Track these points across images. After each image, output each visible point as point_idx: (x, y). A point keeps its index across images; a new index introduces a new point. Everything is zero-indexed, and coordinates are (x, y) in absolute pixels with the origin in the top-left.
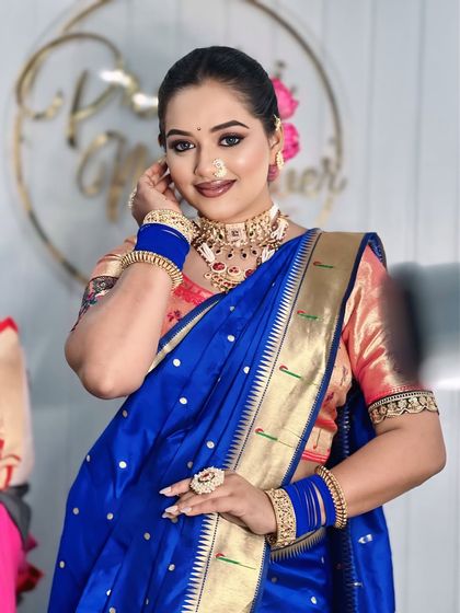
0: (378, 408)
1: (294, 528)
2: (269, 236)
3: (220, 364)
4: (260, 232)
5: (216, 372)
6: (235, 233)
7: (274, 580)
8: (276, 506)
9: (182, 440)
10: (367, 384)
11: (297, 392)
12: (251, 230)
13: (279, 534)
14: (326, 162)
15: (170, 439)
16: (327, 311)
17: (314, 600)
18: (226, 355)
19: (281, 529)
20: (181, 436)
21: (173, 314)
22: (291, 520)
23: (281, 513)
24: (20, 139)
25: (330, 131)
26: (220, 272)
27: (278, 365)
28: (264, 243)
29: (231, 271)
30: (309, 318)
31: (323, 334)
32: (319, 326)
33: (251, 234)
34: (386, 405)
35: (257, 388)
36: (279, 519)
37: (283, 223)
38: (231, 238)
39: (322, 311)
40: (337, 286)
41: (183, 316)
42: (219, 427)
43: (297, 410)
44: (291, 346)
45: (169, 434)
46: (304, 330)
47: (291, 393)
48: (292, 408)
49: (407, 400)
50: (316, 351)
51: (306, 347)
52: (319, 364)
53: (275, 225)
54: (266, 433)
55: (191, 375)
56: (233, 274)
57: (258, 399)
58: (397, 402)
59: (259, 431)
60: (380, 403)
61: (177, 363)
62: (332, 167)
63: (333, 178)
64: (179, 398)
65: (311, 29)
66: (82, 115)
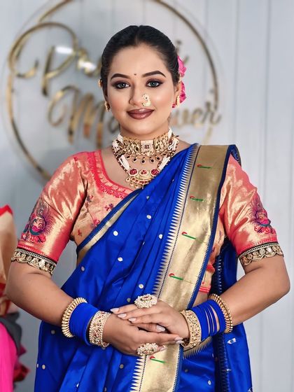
0: (247, 256)
1: (200, 334)
2: (167, 149)
3: (143, 233)
4: (162, 146)
5: (142, 239)
6: (147, 147)
7: (186, 371)
8: (188, 320)
9: (122, 285)
10: (238, 241)
11: (194, 248)
12: (156, 145)
13: (191, 338)
14: (208, 105)
15: (114, 285)
16: (209, 195)
17: (209, 383)
18: (147, 227)
19: (192, 335)
20: (121, 282)
21: (108, 206)
22: (198, 329)
23: (192, 324)
24: (12, 91)
25: (210, 85)
26: (134, 175)
27: (181, 232)
28: (164, 153)
29: (142, 173)
30: (197, 200)
31: (208, 210)
32: (205, 205)
33: (157, 148)
34: (252, 253)
35: (168, 247)
36: (191, 329)
37: (175, 141)
38: (143, 150)
39: (206, 195)
40: (214, 179)
41: (114, 206)
42: (146, 274)
43: (195, 260)
44: (188, 219)
45: (112, 282)
46: (195, 208)
47: (191, 249)
48: (191, 259)
49: (265, 249)
50: (204, 221)
51: (198, 219)
52: (207, 229)
53: (171, 142)
54: (176, 276)
55: (125, 241)
56: (144, 175)
57: (169, 255)
58: (258, 251)
59: (171, 275)
60: (248, 253)
61: (116, 233)
62: (212, 108)
63: (213, 115)
64: (118, 257)
65: (198, 20)
66: (50, 75)
